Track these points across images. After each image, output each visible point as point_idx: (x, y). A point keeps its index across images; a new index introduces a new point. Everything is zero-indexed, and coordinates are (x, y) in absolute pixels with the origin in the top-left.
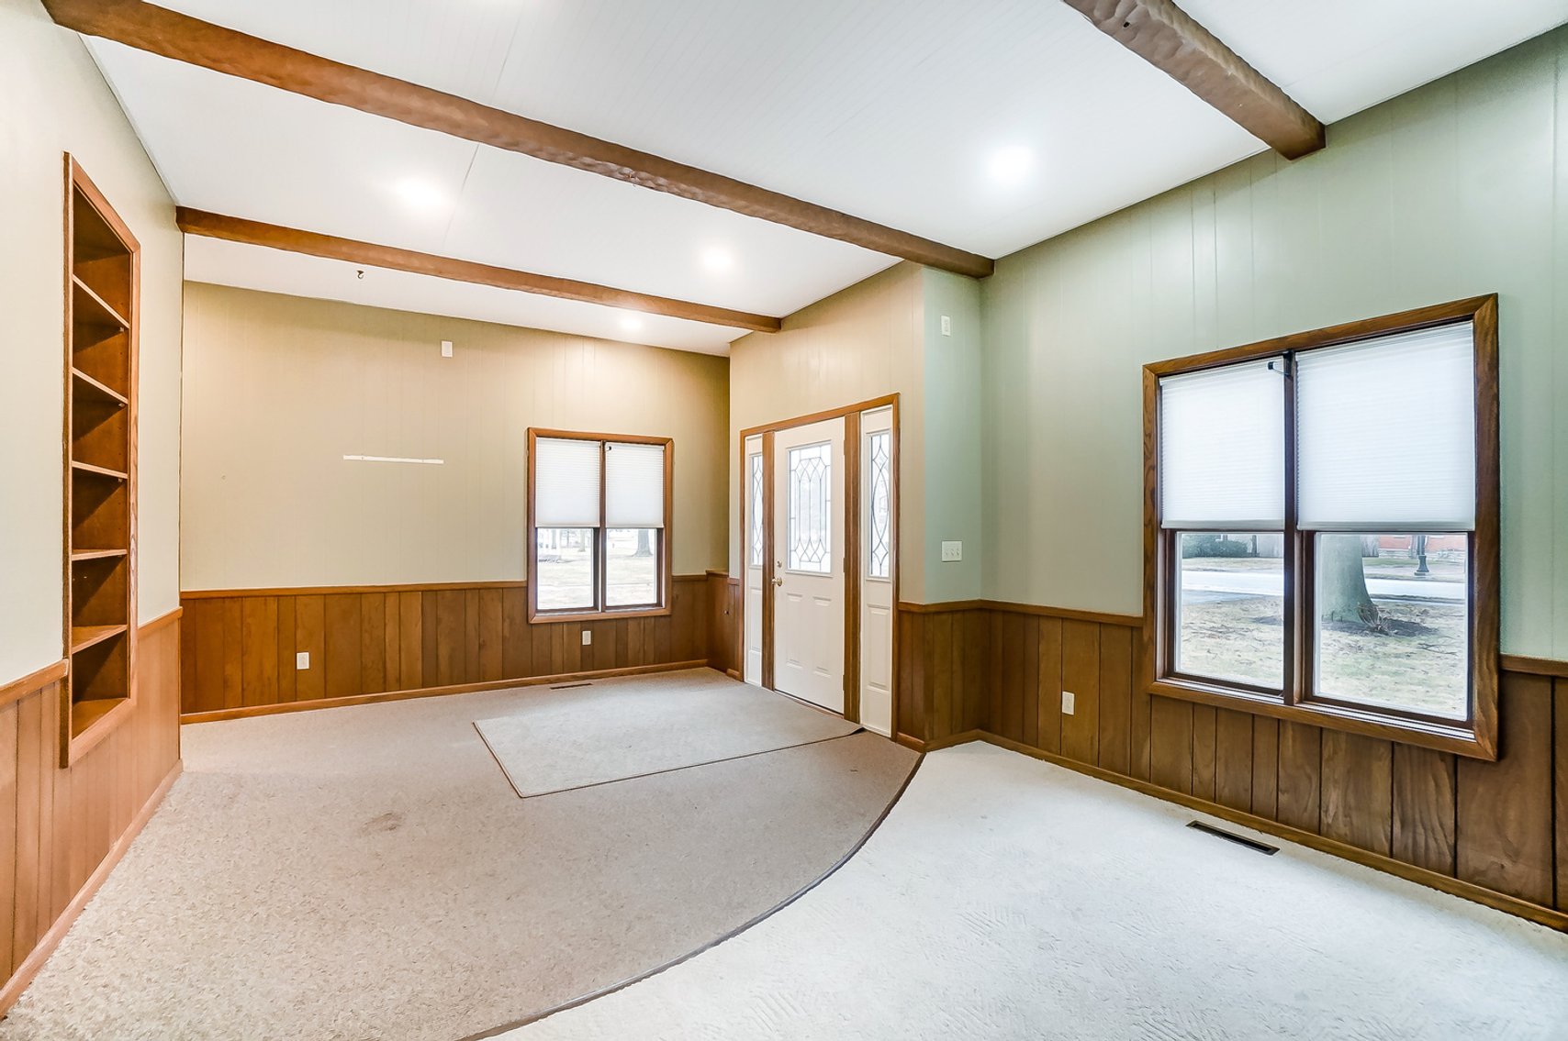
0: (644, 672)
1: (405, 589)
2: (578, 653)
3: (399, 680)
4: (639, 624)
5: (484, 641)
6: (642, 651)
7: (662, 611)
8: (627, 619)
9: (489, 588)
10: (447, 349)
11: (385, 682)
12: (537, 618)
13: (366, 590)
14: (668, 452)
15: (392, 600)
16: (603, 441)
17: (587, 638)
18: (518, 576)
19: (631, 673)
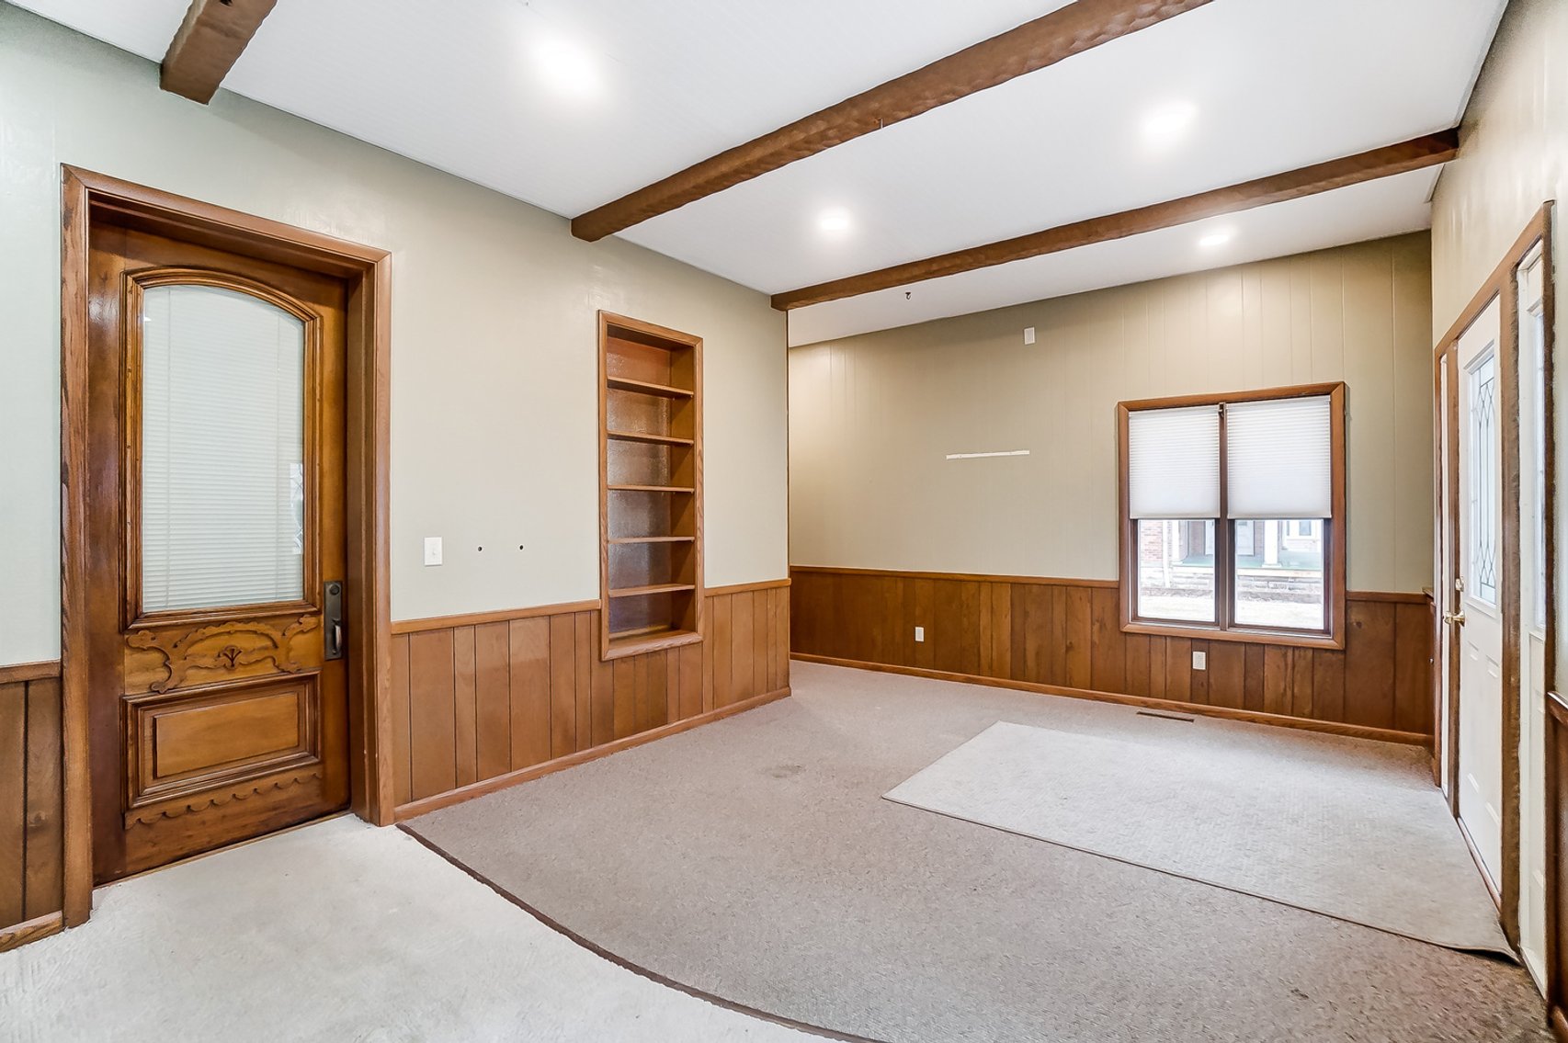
0: (1292, 725)
1: (997, 580)
2: (1187, 678)
3: (991, 667)
4: (1285, 655)
5: (1071, 643)
6: (1289, 693)
7: (1327, 642)
8: (1264, 645)
9: (1078, 586)
10: (1030, 336)
11: (979, 666)
12: (1131, 627)
13: (966, 578)
14: (1338, 405)
15: (985, 590)
16: (1221, 403)
17: (1199, 661)
18: (1108, 573)
19: (1269, 722)
